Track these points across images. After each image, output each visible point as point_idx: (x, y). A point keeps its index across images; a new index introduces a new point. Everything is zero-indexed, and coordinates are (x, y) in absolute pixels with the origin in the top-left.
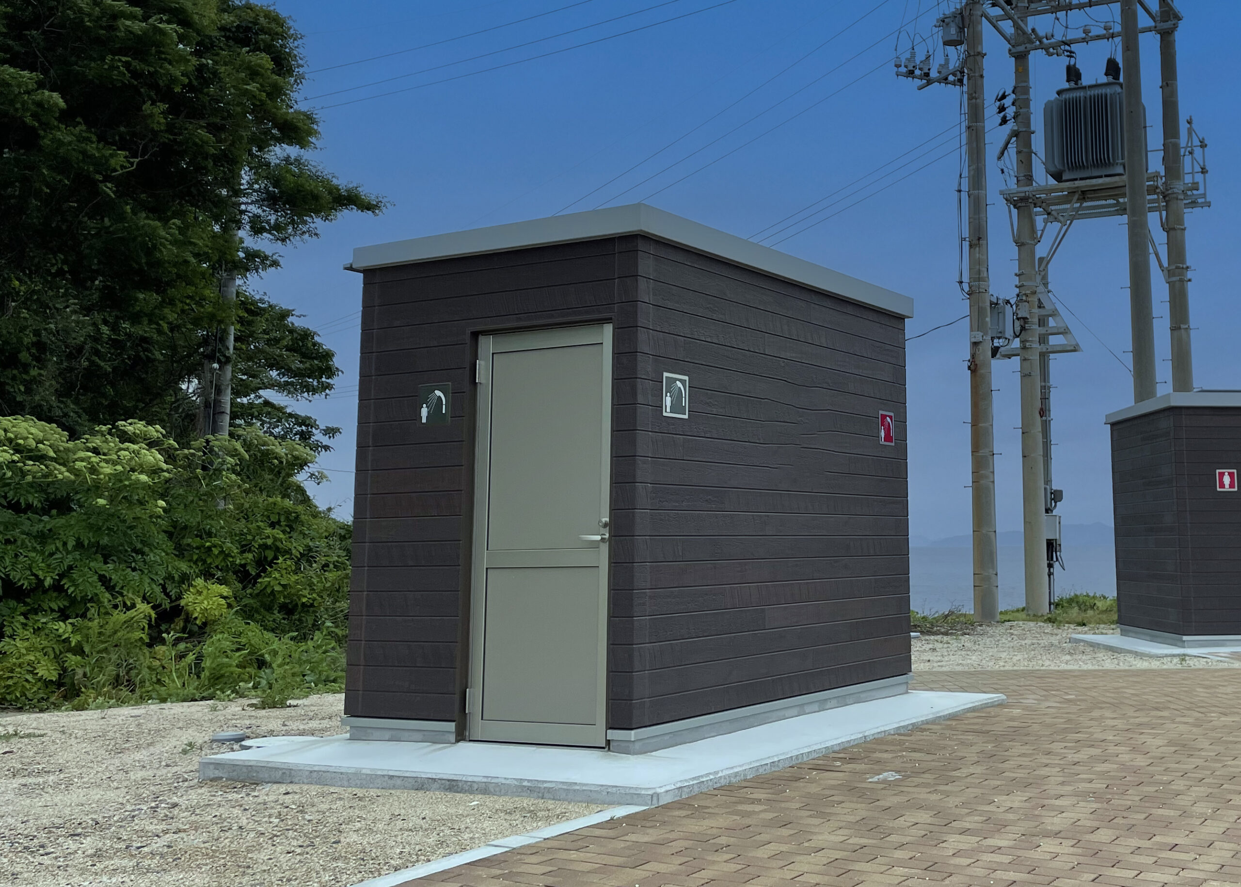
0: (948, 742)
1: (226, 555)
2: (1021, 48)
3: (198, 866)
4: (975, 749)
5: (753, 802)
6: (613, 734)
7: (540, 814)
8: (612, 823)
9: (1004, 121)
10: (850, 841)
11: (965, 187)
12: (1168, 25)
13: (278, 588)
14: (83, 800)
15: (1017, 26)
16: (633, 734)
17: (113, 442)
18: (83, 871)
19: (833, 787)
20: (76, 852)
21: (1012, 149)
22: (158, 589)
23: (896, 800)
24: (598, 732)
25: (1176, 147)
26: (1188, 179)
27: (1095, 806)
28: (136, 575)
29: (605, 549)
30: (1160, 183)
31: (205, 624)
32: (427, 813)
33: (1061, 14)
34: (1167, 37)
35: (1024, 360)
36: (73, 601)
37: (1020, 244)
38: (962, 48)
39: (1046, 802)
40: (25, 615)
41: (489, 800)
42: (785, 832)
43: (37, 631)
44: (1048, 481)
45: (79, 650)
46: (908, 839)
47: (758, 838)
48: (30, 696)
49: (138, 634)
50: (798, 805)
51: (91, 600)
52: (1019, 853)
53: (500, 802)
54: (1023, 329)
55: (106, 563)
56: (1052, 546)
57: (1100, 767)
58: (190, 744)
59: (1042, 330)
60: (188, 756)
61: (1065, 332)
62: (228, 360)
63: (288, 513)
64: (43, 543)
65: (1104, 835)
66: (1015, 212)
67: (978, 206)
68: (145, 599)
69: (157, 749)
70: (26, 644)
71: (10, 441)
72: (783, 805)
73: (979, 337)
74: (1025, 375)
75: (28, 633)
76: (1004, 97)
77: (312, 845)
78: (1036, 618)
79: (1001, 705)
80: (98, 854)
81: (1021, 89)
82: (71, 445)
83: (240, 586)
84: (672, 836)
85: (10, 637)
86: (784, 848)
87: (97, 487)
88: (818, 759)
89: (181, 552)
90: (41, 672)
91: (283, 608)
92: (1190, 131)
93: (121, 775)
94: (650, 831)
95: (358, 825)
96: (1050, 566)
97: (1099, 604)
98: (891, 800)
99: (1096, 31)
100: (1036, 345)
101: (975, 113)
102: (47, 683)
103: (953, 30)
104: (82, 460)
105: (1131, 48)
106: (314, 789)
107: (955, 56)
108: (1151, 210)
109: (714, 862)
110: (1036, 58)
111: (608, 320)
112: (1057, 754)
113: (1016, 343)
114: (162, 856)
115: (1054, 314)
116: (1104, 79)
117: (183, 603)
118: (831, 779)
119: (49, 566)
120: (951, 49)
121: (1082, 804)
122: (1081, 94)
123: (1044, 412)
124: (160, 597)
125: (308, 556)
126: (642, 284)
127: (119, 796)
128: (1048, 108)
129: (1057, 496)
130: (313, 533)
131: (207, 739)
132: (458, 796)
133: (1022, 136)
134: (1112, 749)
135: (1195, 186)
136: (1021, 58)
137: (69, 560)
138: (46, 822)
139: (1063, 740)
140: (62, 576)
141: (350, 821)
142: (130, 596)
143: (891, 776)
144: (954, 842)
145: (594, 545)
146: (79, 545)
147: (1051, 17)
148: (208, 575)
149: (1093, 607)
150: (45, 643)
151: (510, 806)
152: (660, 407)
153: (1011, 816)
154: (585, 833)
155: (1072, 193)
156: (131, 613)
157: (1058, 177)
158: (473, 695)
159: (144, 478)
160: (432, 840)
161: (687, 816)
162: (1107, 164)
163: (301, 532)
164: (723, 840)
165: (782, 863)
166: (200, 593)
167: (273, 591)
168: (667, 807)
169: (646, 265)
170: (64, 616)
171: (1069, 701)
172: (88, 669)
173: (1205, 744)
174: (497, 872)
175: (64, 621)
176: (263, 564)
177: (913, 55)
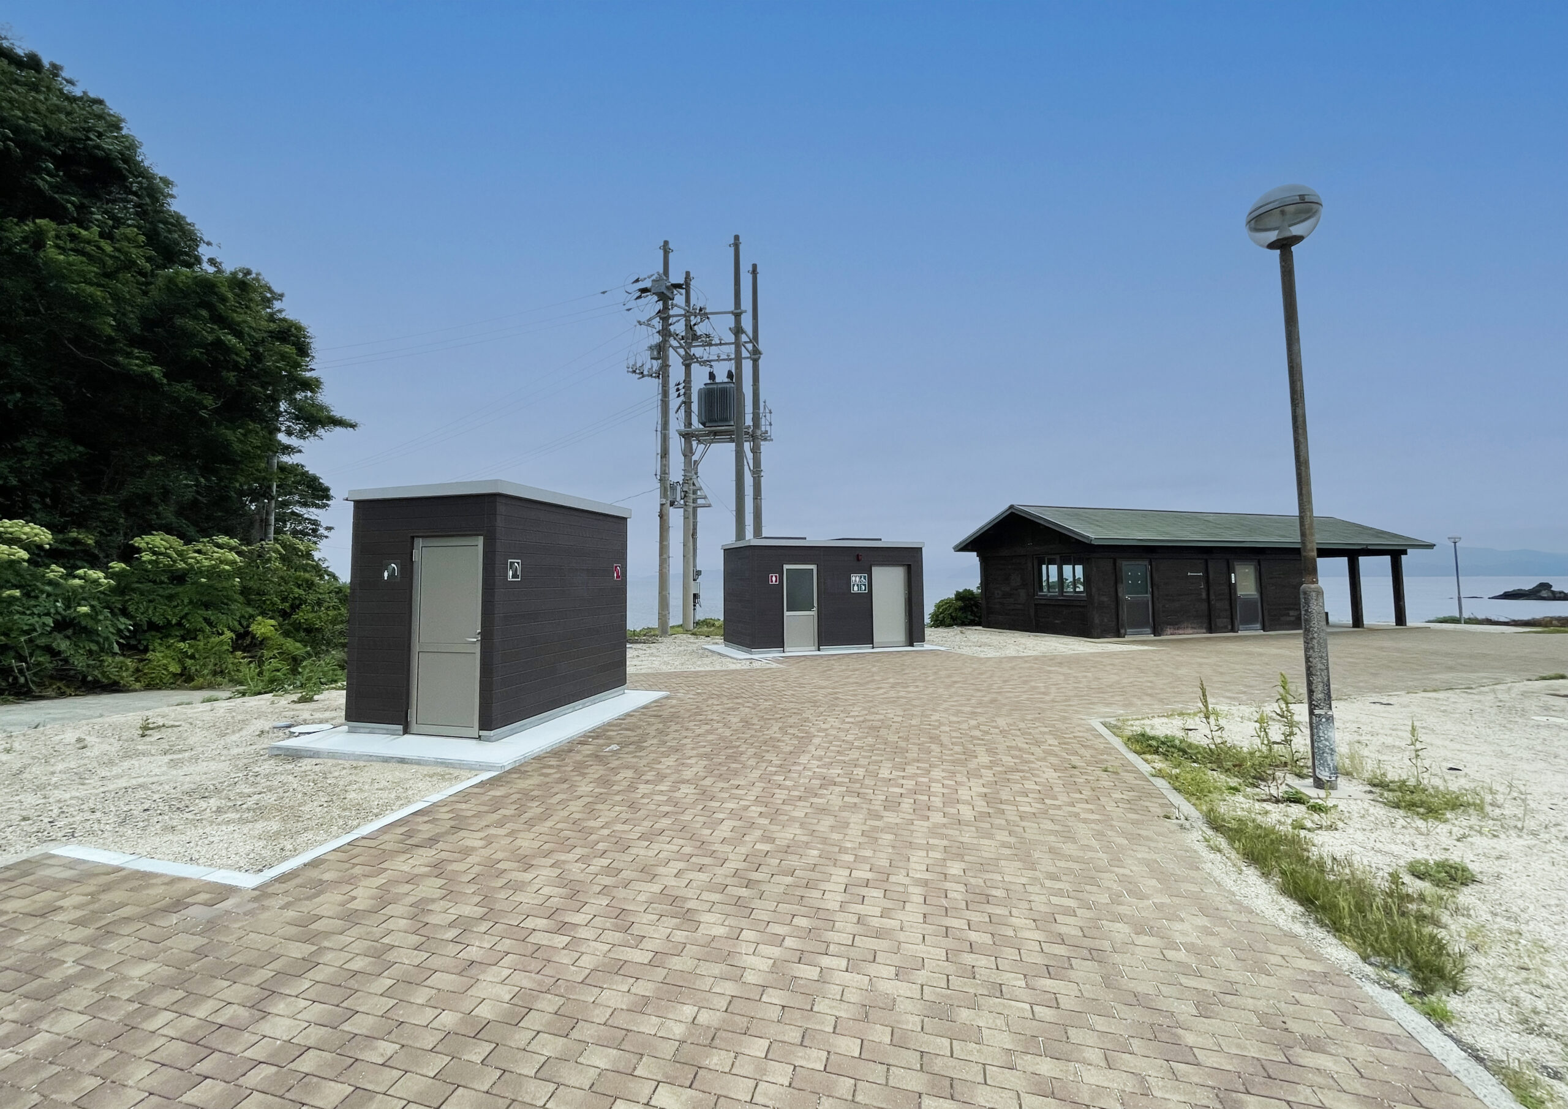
0: (641, 723)
1: (273, 604)
2: (687, 362)
3: (274, 817)
4: (654, 727)
5: (550, 767)
6: (482, 733)
7: (447, 777)
8: (482, 784)
9: (679, 396)
10: (596, 790)
11: (659, 429)
12: (757, 356)
13: (302, 621)
14: (205, 769)
15: (686, 352)
16: (492, 733)
17: (210, 547)
18: (212, 823)
19: (588, 756)
20: (206, 809)
21: (683, 408)
22: (236, 623)
23: (617, 763)
24: (475, 731)
25: (759, 414)
26: (763, 429)
27: (706, 763)
28: (224, 616)
29: (478, 645)
30: (750, 431)
31: (263, 640)
32: (390, 778)
33: (707, 348)
34: (755, 362)
35: (685, 511)
36: (189, 631)
37: (685, 456)
38: (660, 361)
39: (685, 761)
40: (161, 639)
41: (420, 768)
42: (565, 786)
43: (168, 647)
44: (695, 566)
45: (192, 657)
46: (622, 788)
47: (552, 790)
48: (164, 681)
49: (225, 647)
50: (571, 769)
51: (199, 631)
52: (671, 794)
53: (425, 770)
54: (685, 496)
55: (207, 610)
56: (696, 596)
57: (710, 737)
58: (262, 732)
59: (694, 496)
60: (262, 739)
61: (705, 498)
62: (273, 498)
63: (307, 581)
64: (170, 601)
65: (708, 782)
66: (683, 440)
67: (665, 439)
68: (229, 629)
69: (244, 733)
70: (162, 654)
71: (150, 548)
72: (564, 768)
73: (664, 501)
74: (686, 518)
75: (163, 649)
76: (679, 384)
77: (332, 800)
78: (687, 631)
79: (667, 698)
80: (219, 810)
81: (688, 381)
82: (185, 548)
83: (281, 619)
84: (511, 791)
85: (153, 651)
86: (564, 796)
87: (201, 572)
88: (581, 737)
89: (249, 603)
90: (171, 669)
91: (306, 630)
92: (765, 406)
93: (225, 752)
94: (501, 788)
95: (355, 786)
96: (694, 606)
97: (716, 623)
98: (615, 763)
99: (723, 357)
100: (691, 504)
101: (665, 394)
102: (175, 675)
103: (655, 353)
104: (192, 558)
105: (739, 366)
106: (330, 762)
107: (656, 364)
108: (746, 441)
109: (531, 807)
110: (695, 367)
111: (481, 535)
112: (691, 729)
113: (682, 502)
114: (254, 810)
115: (700, 489)
116: (726, 380)
117: (250, 629)
118: (587, 750)
119: (174, 613)
120: (654, 362)
121: (700, 762)
122: (715, 386)
123: (694, 535)
124: (238, 627)
125: (319, 603)
126: (498, 518)
127: (225, 766)
128: (700, 391)
129: (699, 573)
130: (321, 591)
131: (271, 726)
132: (406, 766)
133: (687, 403)
134: (716, 725)
135: (766, 432)
136: (688, 367)
137: (186, 610)
138: (186, 787)
139: (694, 720)
140: (182, 618)
141: (350, 784)
142: (220, 628)
143: (615, 747)
144: (643, 788)
145: (474, 643)
146: (191, 602)
147: (702, 349)
148: (263, 614)
149: (713, 625)
150: (172, 654)
151: (431, 772)
152: (506, 576)
153: (668, 771)
154: (469, 791)
155: (710, 432)
156: (221, 637)
157: (704, 424)
158: (412, 712)
159: (227, 567)
160: (393, 796)
161: (519, 778)
162: (726, 420)
163: (315, 590)
164: (535, 793)
165: (563, 807)
166: (260, 624)
167: (300, 623)
168: (509, 772)
169: (501, 508)
170: (183, 639)
171: (698, 693)
172: (198, 667)
173: (755, 721)
174: (426, 819)
175: (184, 642)
176: (295, 607)
177: (636, 363)
